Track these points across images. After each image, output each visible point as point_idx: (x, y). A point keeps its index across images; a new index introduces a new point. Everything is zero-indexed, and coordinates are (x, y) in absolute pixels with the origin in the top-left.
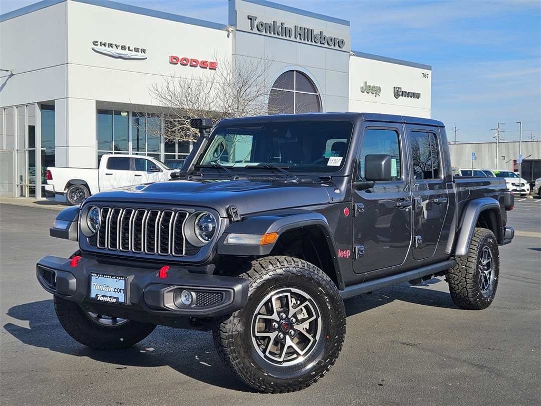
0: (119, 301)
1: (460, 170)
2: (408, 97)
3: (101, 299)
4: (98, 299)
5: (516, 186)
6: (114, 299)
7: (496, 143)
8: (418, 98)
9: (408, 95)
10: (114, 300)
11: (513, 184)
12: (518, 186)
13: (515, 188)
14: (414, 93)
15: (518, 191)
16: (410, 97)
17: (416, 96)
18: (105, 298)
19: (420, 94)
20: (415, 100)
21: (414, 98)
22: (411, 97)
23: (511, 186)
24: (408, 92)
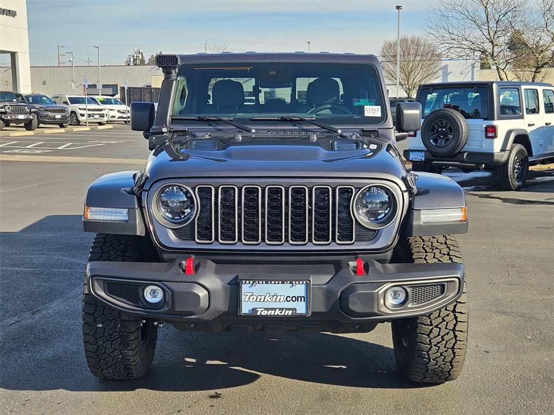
0: (297, 312)
1: (67, 97)
2: (3, 14)
3: (263, 314)
4: (258, 314)
5: (121, 113)
6: (287, 312)
7: (72, 67)
8: (14, 17)
9: (3, 12)
10: (290, 313)
11: (119, 111)
12: (124, 113)
13: (121, 115)
14: (9, 11)
15: (125, 118)
16: (5, 15)
17: (11, 13)
18: (270, 312)
19: (15, 12)
20: (11, 18)
21: (9, 16)
22: (7, 14)
23: (117, 112)
24: (3, 8)
